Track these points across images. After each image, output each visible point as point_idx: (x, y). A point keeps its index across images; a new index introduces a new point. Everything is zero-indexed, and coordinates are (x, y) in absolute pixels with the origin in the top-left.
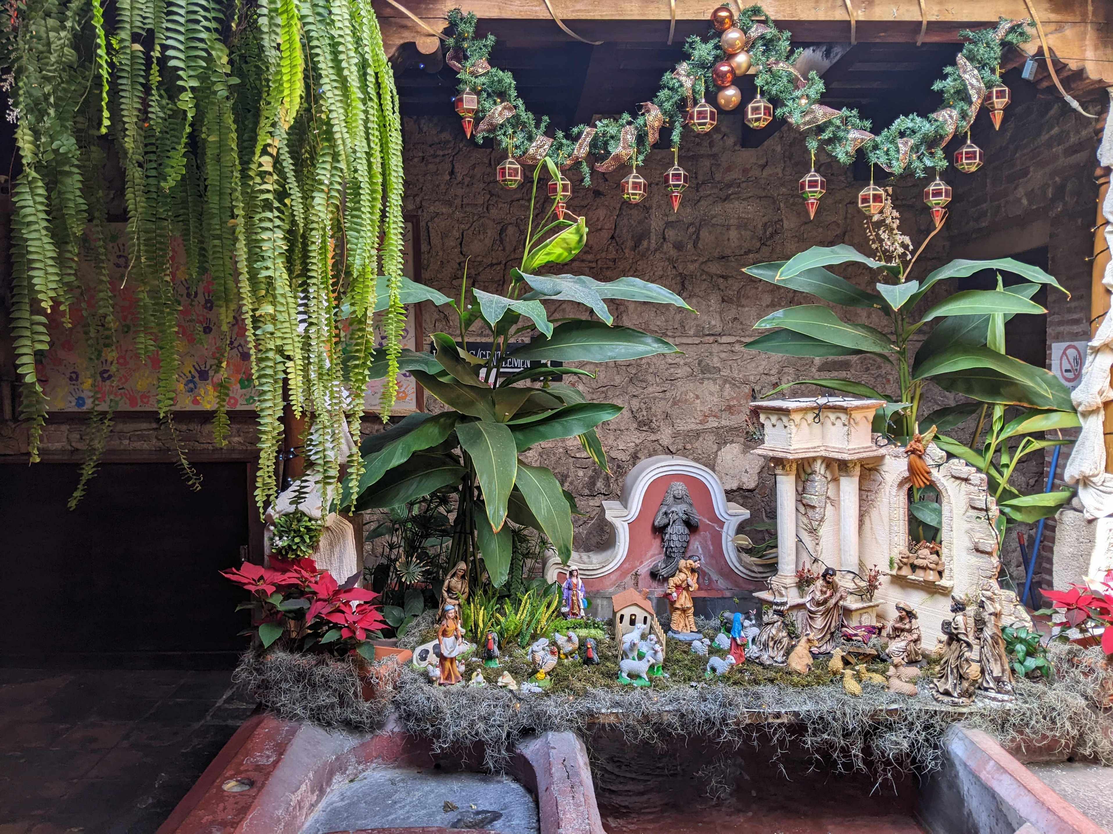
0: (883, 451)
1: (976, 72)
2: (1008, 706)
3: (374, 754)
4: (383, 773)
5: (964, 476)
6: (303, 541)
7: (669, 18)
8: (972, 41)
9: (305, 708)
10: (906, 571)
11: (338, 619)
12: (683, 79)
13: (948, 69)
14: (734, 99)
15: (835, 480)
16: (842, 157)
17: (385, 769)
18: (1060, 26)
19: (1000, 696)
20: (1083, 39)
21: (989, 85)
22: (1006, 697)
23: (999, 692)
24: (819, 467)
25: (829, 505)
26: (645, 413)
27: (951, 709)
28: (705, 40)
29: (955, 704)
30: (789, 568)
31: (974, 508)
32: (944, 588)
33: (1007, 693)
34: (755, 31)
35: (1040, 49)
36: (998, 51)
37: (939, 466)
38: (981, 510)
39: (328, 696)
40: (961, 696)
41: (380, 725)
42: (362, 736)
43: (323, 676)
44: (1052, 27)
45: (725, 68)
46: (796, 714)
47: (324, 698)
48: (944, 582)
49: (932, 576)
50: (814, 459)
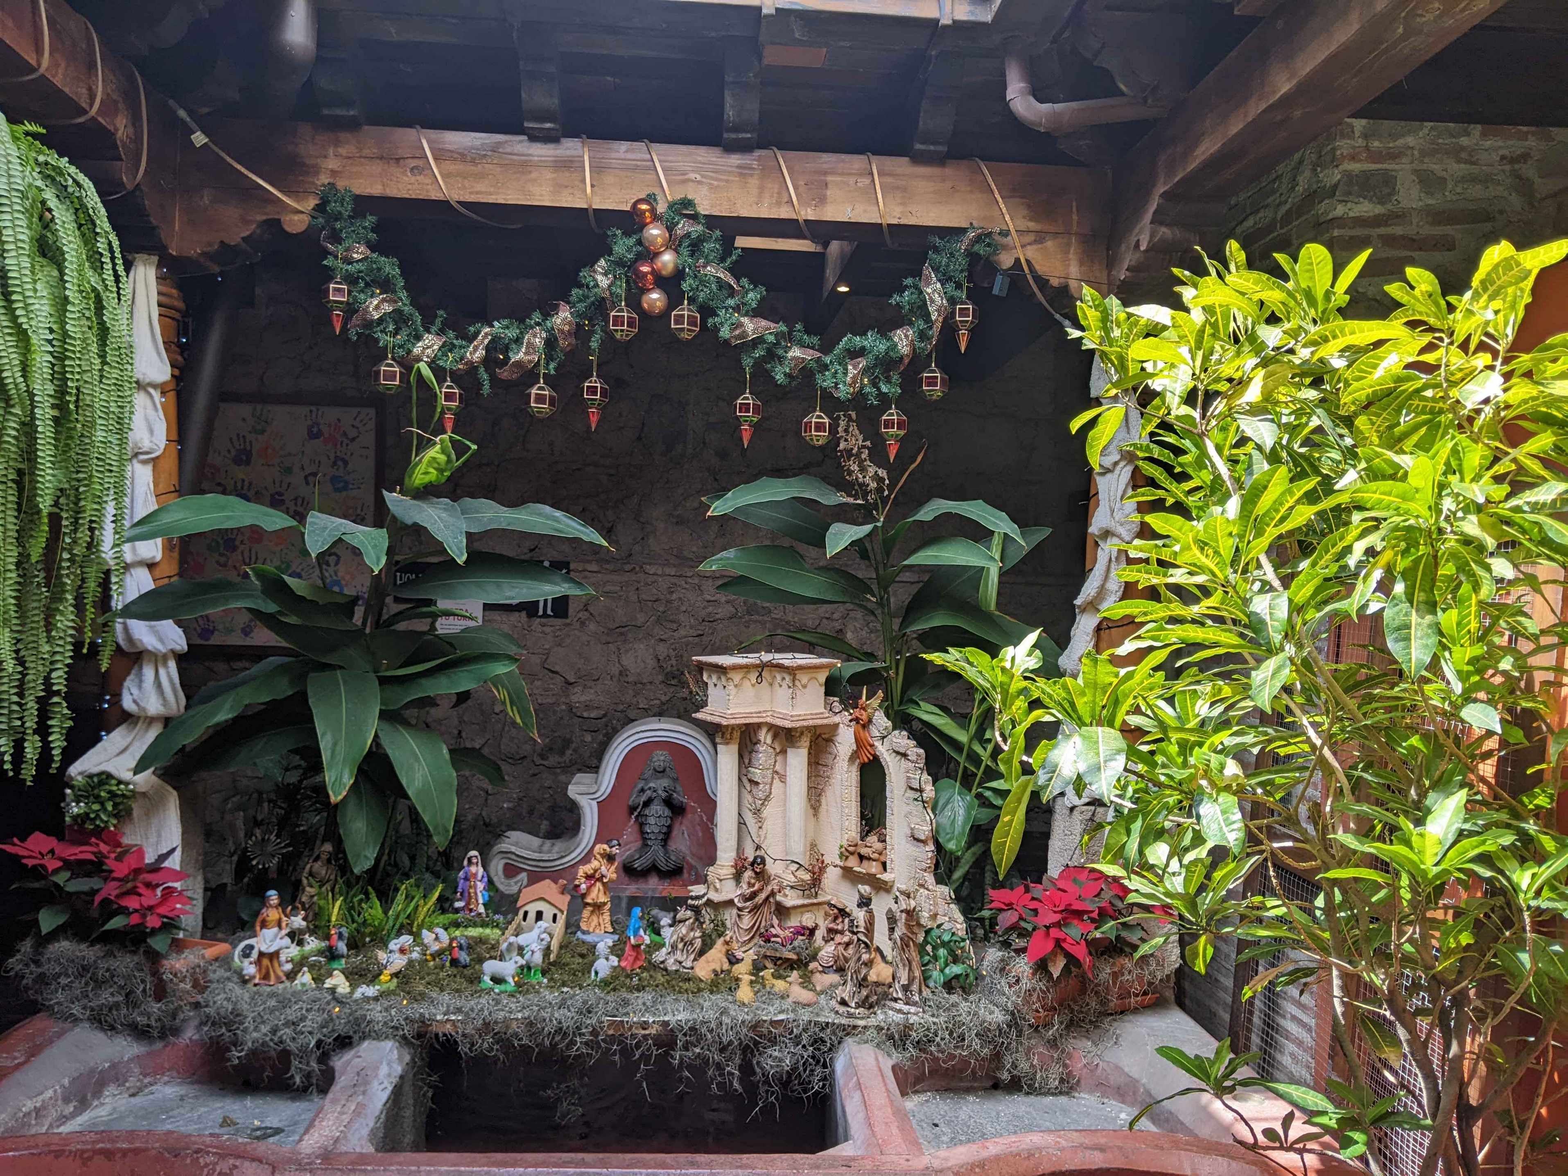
0: (837, 719)
1: (939, 285)
2: (913, 1019)
3: (166, 1065)
4: (177, 1089)
5: (902, 750)
6: (104, 808)
7: (585, 206)
8: (936, 250)
9: (84, 1008)
10: (852, 862)
11: (132, 903)
12: (599, 278)
13: (909, 281)
14: (658, 304)
15: (783, 752)
16: (780, 378)
17: (180, 1084)
18: (1040, 238)
19: (906, 1008)
20: (1067, 252)
21: (952, 301)
22: (913, 1009)
23: (907, 1004)
24: (764, 736)
25: (776, 781)
26: (674, 662)
27: (844, 1021)
28: (627, 234)
29: (850, 1016)
30: (727, 856)
31: (912, 789)
32: (885, 883)
33: (915, 1004)
34: (683, 227)
35: (1017, 260)
36: (963, 262)
37: (883, 738)
38: (915, 790)
39: (112, 994)
40: (858, 1006)
41: (176, 1032)
42: (151, 1044)
43: (108, 970)
44: (1031, 237)
45: (645, 269)
46: (666, 1024)
47: (106, 997)
48: (886, 877)
49: (873, 868)
50: (759, 726)
